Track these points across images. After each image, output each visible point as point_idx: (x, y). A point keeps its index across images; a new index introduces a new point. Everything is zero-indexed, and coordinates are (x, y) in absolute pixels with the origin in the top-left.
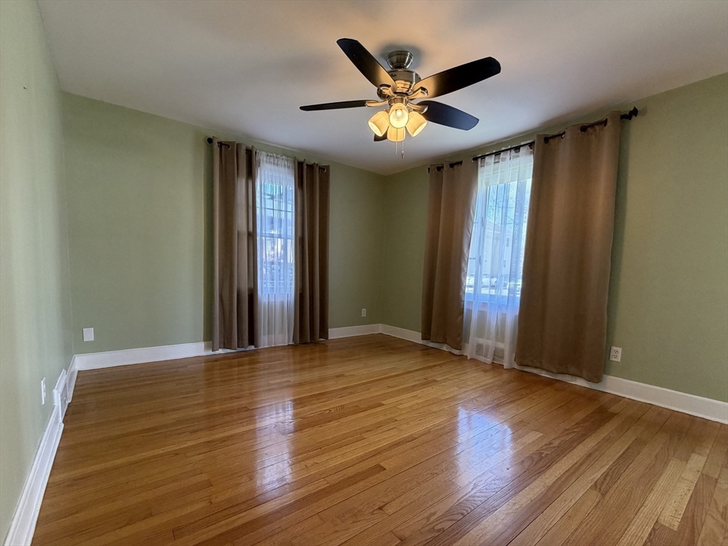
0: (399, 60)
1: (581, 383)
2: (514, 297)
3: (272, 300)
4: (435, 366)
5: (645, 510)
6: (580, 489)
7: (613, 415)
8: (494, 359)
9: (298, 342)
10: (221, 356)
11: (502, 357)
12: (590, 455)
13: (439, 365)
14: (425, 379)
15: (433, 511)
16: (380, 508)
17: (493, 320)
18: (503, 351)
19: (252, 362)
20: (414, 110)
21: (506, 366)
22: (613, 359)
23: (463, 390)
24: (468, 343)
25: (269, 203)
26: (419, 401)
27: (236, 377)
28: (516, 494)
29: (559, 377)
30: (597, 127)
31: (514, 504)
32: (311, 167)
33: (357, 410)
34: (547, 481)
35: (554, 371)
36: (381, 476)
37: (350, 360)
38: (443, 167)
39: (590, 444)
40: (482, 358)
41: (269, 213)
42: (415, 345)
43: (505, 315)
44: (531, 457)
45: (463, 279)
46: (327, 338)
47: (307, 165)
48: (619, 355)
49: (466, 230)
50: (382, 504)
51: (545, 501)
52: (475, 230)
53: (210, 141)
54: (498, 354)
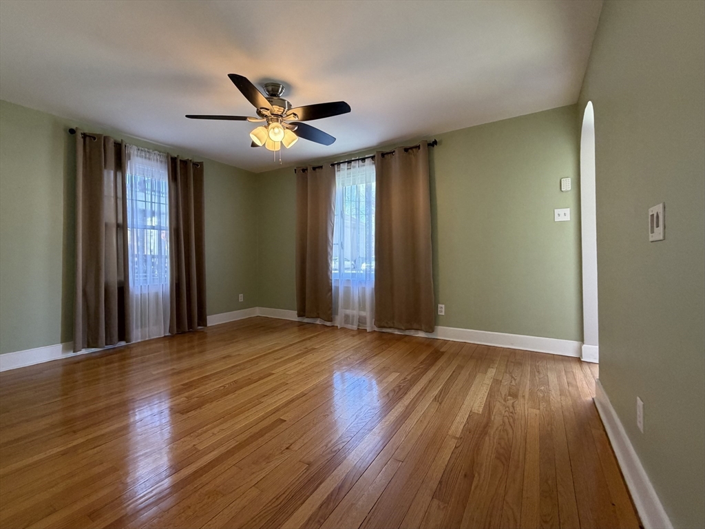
0: (273, 90)
1: (421, 334)
2: (370, 274)
3: (145, 291)
4: (312, 337)
5: (464, 406)
6: (426, 404)
7: (443, 353)
8: (359, 326)
9: (175, 332)
10: (83, 357)
11: (365, 323)
12: (430, 381)
13: (316, 336)
14: (306, 348)
15: (329, 439)
16: (287, 448)
17: (356, 293)
18: (365, 318)
19: (123, 359)
20: (287, 128)
21: (369, 330)
22: (439, 313)
23: (338, 352)
24: (337, 315)
25: (140, 196)
26: (304, 366)
27: (104, 376)
28: (385, 416)
29: (407, 333)
30: (414, 150)
31: (385, 422)
32: (185, 163)
33: (250, 382)
34: (405, 403)
35: (403, 328)
36: (283, 426)
37: (233, 343)
38: (307, 169)
39: (430, 374)
40: (349, 326)
41: (141, 206)
42: (292, 322)
43: (365, 288)
44: (394, 390)
45: (330, 261)
46: (206, 326)
47: (180, 160)
48: (443, 310)
49: (329, 221)
50: (288, 445)
51: (405, 416)
52: (337, 220)
53: (72, 131)
54: (362, 321)
